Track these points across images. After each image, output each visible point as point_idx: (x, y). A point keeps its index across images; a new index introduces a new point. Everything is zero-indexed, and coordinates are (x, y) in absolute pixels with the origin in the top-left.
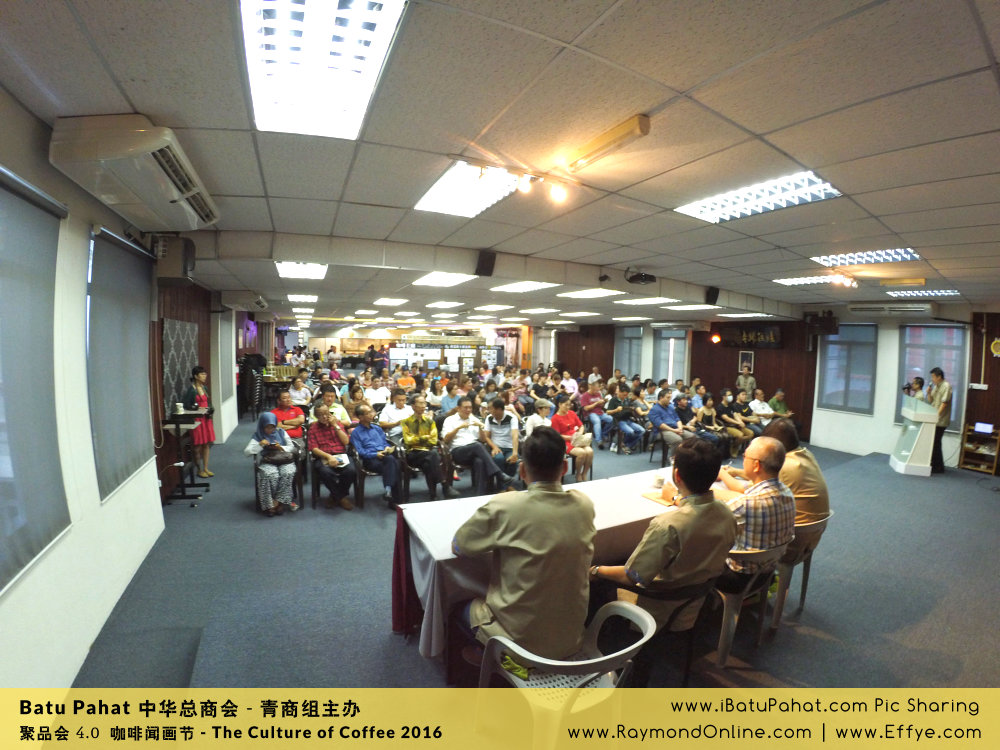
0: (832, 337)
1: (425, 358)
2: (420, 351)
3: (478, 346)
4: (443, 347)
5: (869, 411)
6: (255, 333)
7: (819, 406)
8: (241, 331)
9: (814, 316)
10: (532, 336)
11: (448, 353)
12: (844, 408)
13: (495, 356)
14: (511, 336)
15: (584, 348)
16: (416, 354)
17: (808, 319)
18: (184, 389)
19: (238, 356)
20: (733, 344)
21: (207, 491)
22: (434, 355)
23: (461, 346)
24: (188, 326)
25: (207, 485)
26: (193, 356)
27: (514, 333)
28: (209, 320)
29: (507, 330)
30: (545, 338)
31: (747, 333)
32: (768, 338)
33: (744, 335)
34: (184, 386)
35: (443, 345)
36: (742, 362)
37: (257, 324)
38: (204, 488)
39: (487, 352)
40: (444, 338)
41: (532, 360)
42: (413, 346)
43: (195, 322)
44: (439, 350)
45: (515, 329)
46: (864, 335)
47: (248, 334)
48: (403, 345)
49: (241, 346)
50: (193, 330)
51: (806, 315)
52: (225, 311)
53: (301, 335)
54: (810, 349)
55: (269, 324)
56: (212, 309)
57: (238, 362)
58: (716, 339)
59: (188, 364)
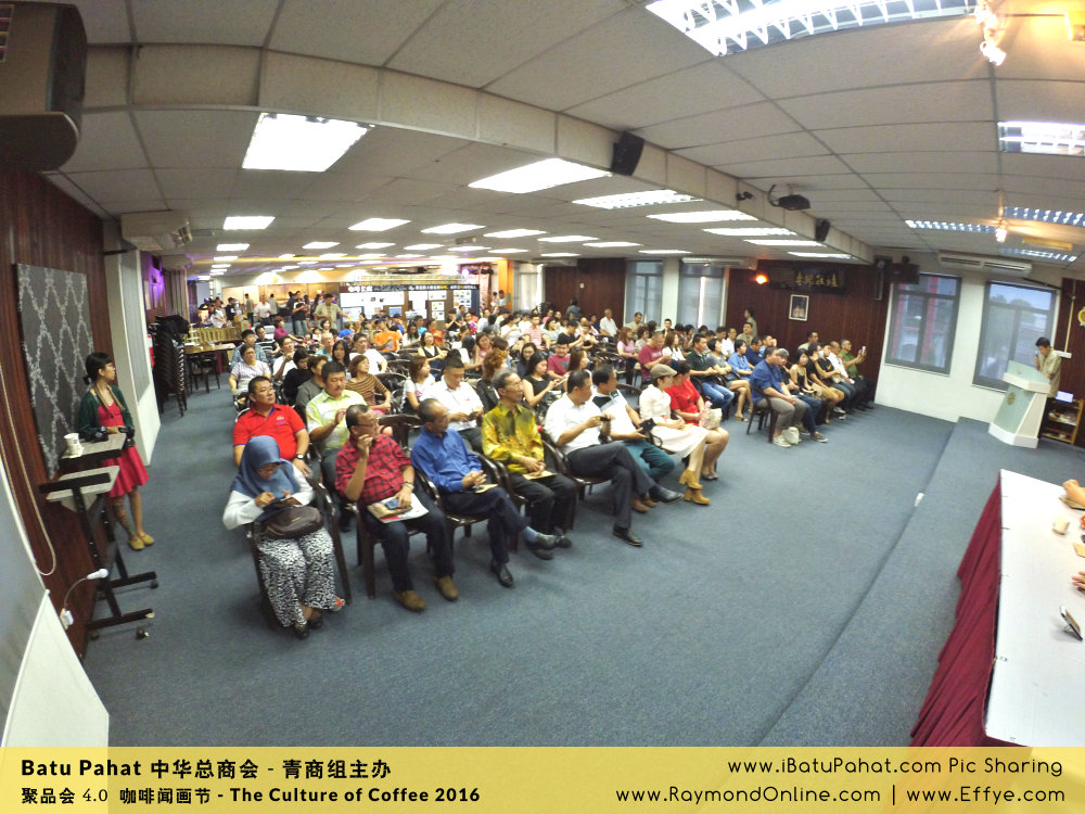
0: (908, 287)
1: (386, 303)
2: (379, 295)
3: (449, 286)
4: (406, 288)
5: (945, 370)
6: (162, 286)
7: (887, 361)
8: (146, 283)
9: (888, 261)
10: (513, 272)
11: (413, 295)
12: (916, 365)
13: (469, 297)
14: (484, 272)
15: (582, 286)
16: (373, 299)
17: (881, 264)
18: (76, 398)
19: (148, 323)
20: (783, 286)
21: (154, 586)
22: (395, 299)
23: (428, 287)
24: (69, 279)
25: (151, 576)
26: (83, 334)
27: (486, 268)
28: (102, 270)
29: (478, 265)
30: (529, 274)
31: (803, 276)
32: (828, 281)
33: (800, 277)
34: (74, 393)
35: (407, 286)
36: (794, 307)
37: (163, 273)
38: (148, 583)
39: (460, 292)
40: (406, 279)
41: (513, 301)
42: (370, 288)
43: (80, 272)
44: (402, 293)
45: (485, 264)
46: (945, 287)
47: (155, 288)
48: (357, 289)
49: (149, 308)
50: (77, 286)
51: (877, 260)
52: (127, 249)
53: (211, 285)
54: (880, 298)
55: (179, 272)
56: (107, 248)
57: (149, 331)
58: (761, 279)
59: (76, 351)
